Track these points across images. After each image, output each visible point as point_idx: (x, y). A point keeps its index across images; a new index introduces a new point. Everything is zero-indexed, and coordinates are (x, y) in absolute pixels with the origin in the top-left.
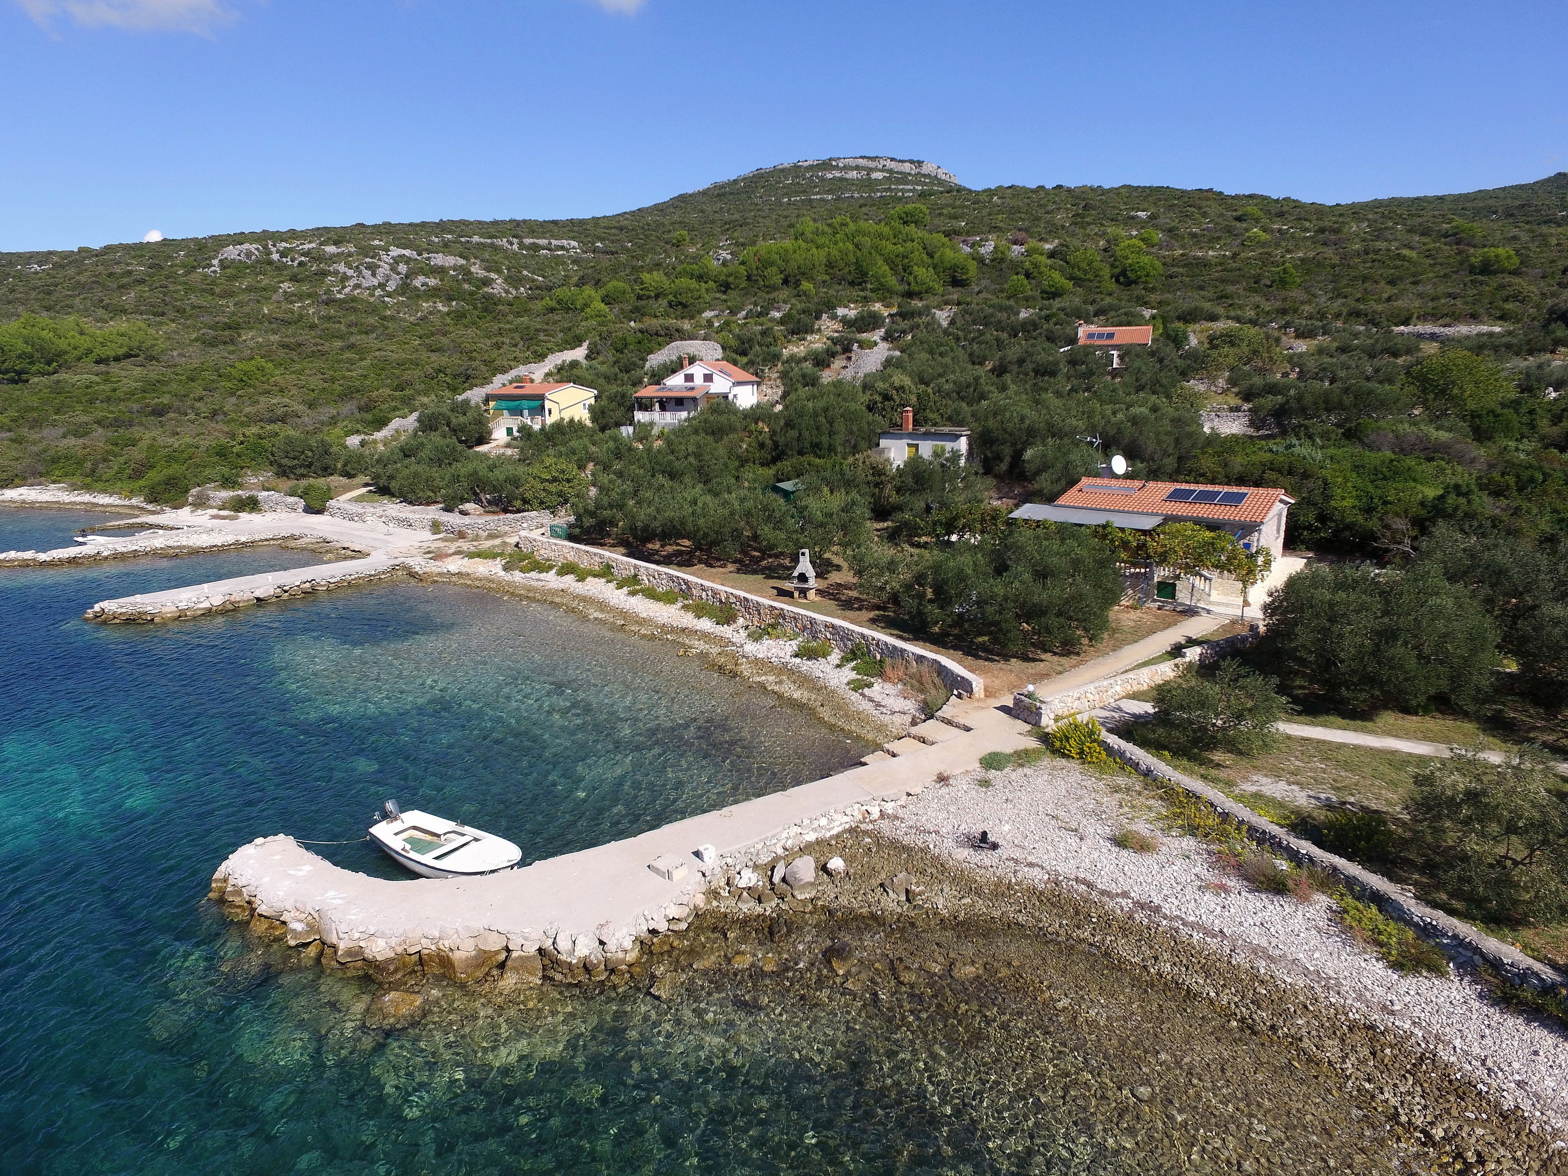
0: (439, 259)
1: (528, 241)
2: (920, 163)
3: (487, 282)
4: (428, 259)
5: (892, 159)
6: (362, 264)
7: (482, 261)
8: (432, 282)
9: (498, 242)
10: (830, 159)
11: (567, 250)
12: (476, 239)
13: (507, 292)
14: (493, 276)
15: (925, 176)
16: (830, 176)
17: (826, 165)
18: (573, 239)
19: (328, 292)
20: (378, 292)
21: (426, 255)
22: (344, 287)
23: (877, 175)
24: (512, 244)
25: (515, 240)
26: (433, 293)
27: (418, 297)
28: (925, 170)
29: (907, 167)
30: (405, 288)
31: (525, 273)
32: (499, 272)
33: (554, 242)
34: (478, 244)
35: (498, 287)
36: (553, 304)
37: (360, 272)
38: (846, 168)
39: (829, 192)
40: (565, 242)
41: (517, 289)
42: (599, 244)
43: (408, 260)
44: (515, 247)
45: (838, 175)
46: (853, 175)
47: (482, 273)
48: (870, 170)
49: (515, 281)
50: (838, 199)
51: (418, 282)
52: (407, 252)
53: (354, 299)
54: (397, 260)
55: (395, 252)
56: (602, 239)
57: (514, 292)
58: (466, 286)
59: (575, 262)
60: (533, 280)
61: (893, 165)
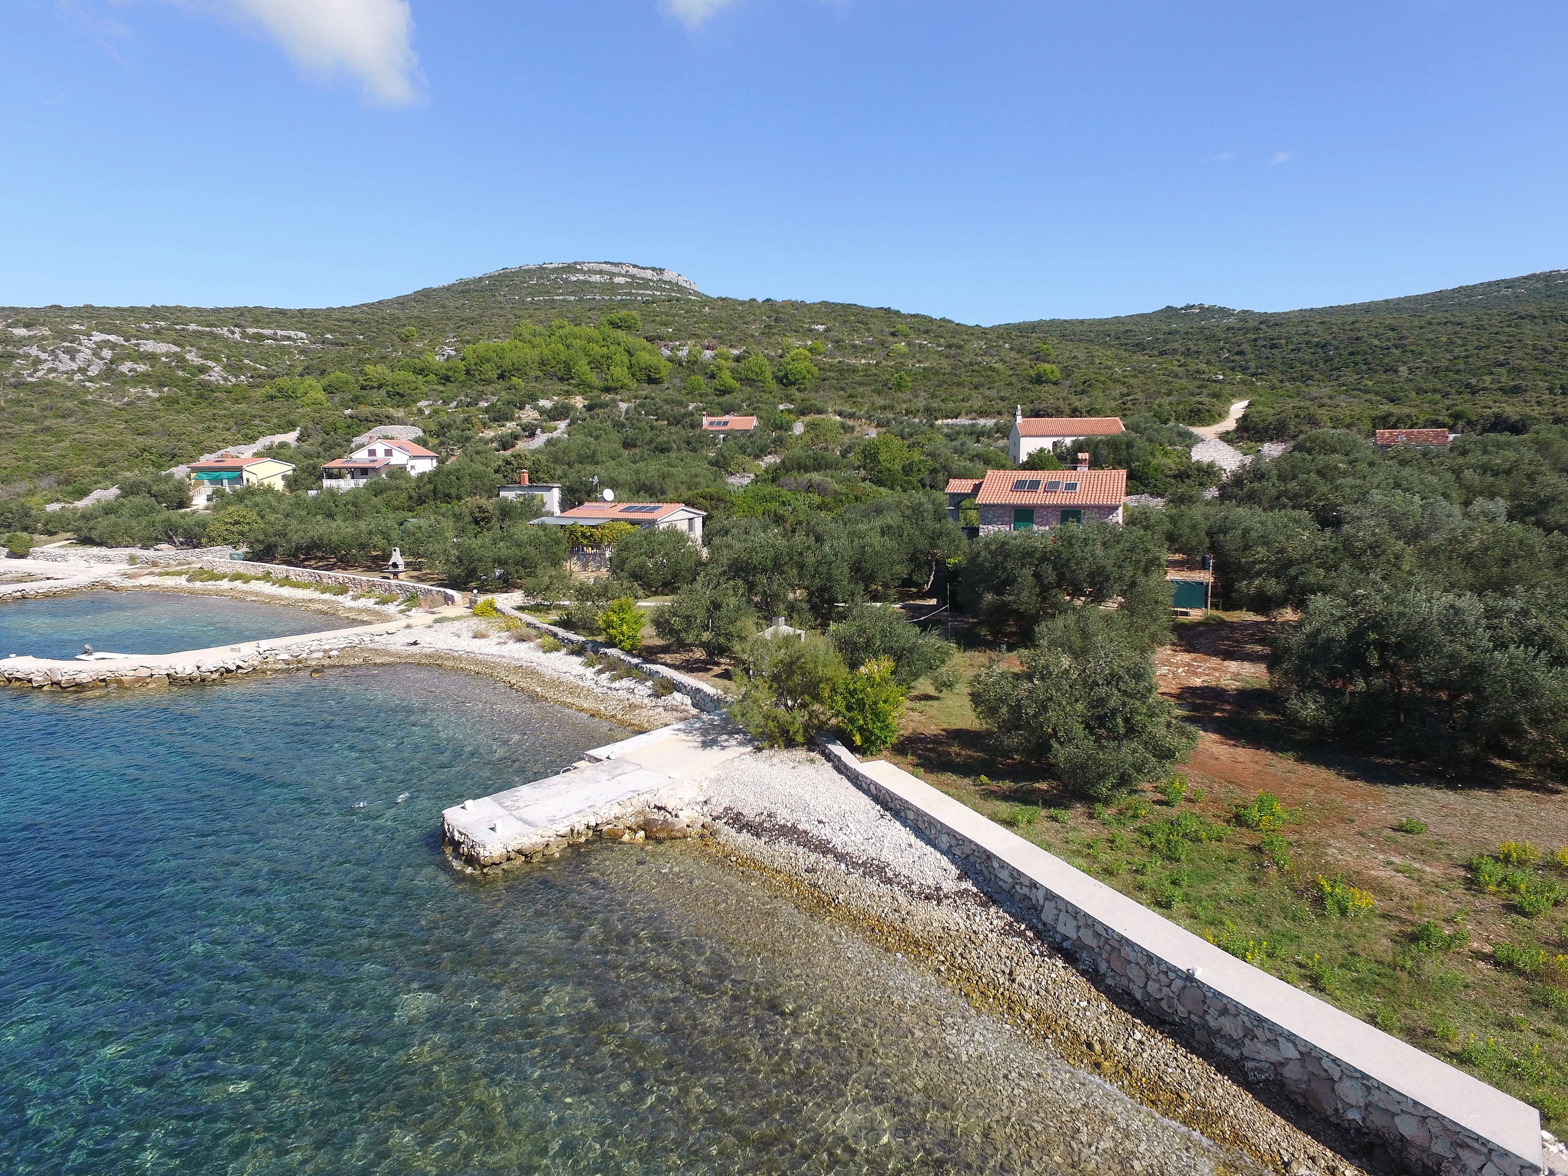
0: (149, 346)
1: (251, 331)
2: (661, 271)
3: (202, 370)
4: (137, 345)
5: (634, 266)
6: (59, 348)
7: (199, 349)
8: (142, 368)
9: (218, 331)
10: (575, 263)
11: (294, 341)
12: (193, 327)
13: (225, 379)
14: (210, 363)
15: (665, 282)
16: (573, 278)
17: (571, 268)
18: (301, 330)
19: (17, 374)
20: (78, 377)
21: (133, 341)
22: (35, 371)
23: (619, 280)
24: (233, 333)
25: (237, 330)
26: (142, 379)
27: (125, 382)
28: (666, 277)
29: (648, 274)
30: (109, 372)
31: (246, 361)
32: (217, 360)
33: (279, 332)
34: (195, 332)
35: (216, 374)
36: (273, 392)
37: (57, 356)
38: (590, 272)
39: (572, 293)
40: (292, 333)
41: (236, 377)
42: (329, 336)
43: (113, 346)
44: (237, 336)
45: (582, 278)
46: (597, 278)
47: (198, 361)
48: (613, 275)
49: (234, 368)
50: (581, 300)
51: (125, 367)
52: (113, 338)
53: (49, 383)
54: (100, 346)
55: (98, 337)
56: (331, 331)
57: (234, 380)
58: (180, 373)
59: (302, 352)
60: (255, 369)
61: (635, 271)
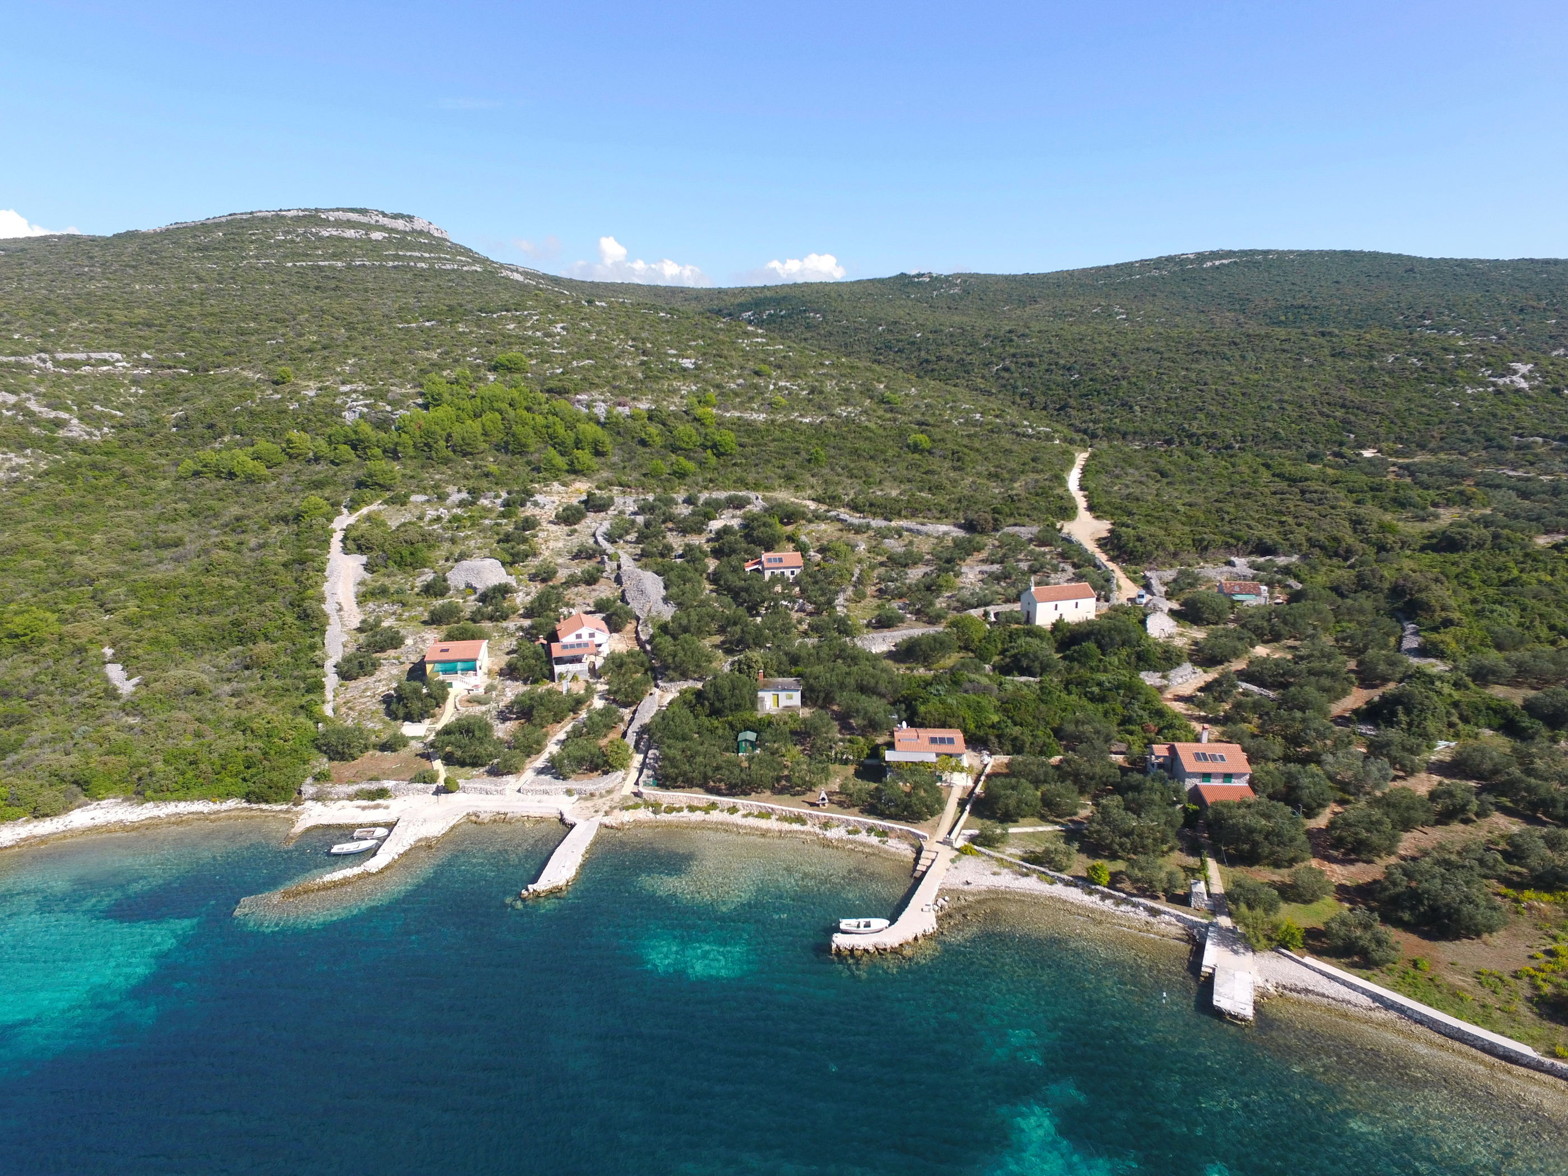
1: (61, 356)
2: (410, 218)
3: (59, 424)
5: (384, 215)
7: (37, 395)
9: (26, 360)
10: (316, 210)
11: (112, 364)
13: (90, 434)
14: (63, 415)
15: (421, 233)
16: (325, 233)
17: (313, 218)
18: (109, 348)
23: (377, 235)
24: (44, 361)
25: (45, 356)
28: (418, 225)
29: (400, 224)
31: (98, 408)
32: (67, 409)
33: (93, 355)
34: (2, 364)
35: (76, 430)
38: (338, 224)
39: (334, 256)
40: (106, 355)
41: (100, 429)
42: (145, 355)
44: (49, 364)
45: (335, 233)
46: (350, 233)
47: (46, 412)
48: (369, 227)
49: (91, 419)
50: (349, 267)
56: (146, 348)
57: (98, 433)
58: (35, 430)
59: (136, 381)
60: (113, 417)
61: (385, 221)
